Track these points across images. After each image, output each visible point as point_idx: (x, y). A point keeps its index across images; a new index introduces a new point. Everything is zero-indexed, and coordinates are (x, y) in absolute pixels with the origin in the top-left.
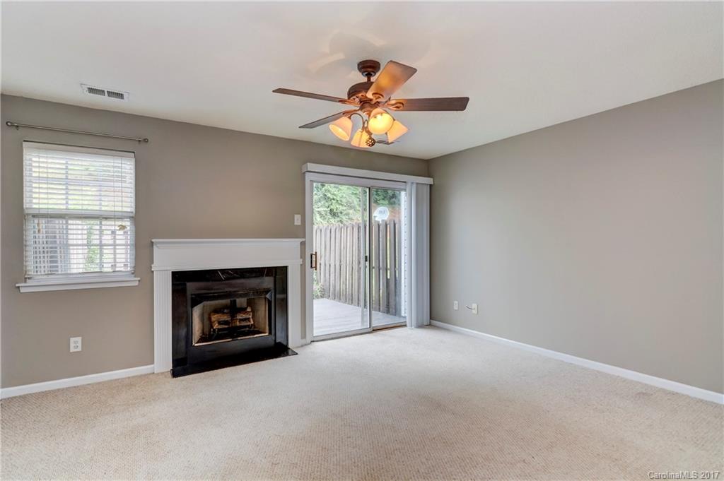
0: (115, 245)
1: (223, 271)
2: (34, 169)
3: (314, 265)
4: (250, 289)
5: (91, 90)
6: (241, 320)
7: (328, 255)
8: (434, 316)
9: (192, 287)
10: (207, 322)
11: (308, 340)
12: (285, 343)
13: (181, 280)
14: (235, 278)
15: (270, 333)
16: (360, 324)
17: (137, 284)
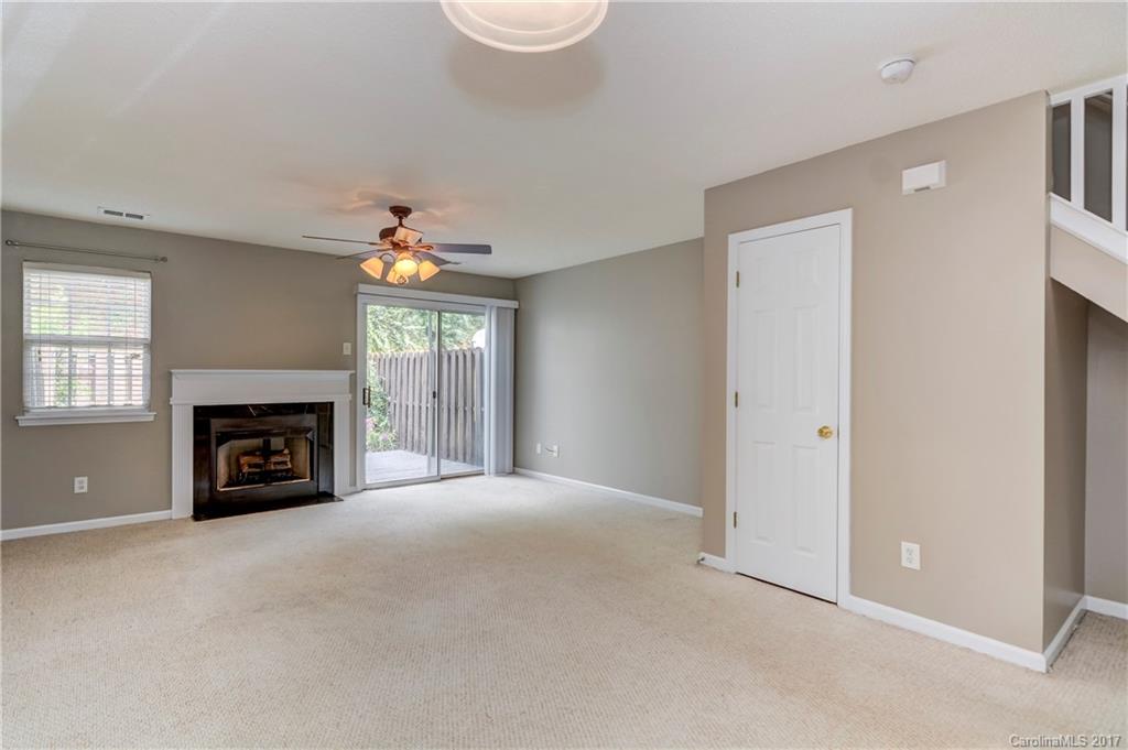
0: (130, 375)
1: (255, 407)
2: (33, 291)
3: (367, 401)
4: (288, 428)
5: (106, 212)
6: (275, 463)
7: (404, 392)
8: (517, 462)
9: (217, 425)
10: (234, 466)
11: (359, 487)
12: (329, 491)
13: (203, 415)
14: (270, 415)
15: (312, 479)
16: (426, 471)
17: (152, 419)
